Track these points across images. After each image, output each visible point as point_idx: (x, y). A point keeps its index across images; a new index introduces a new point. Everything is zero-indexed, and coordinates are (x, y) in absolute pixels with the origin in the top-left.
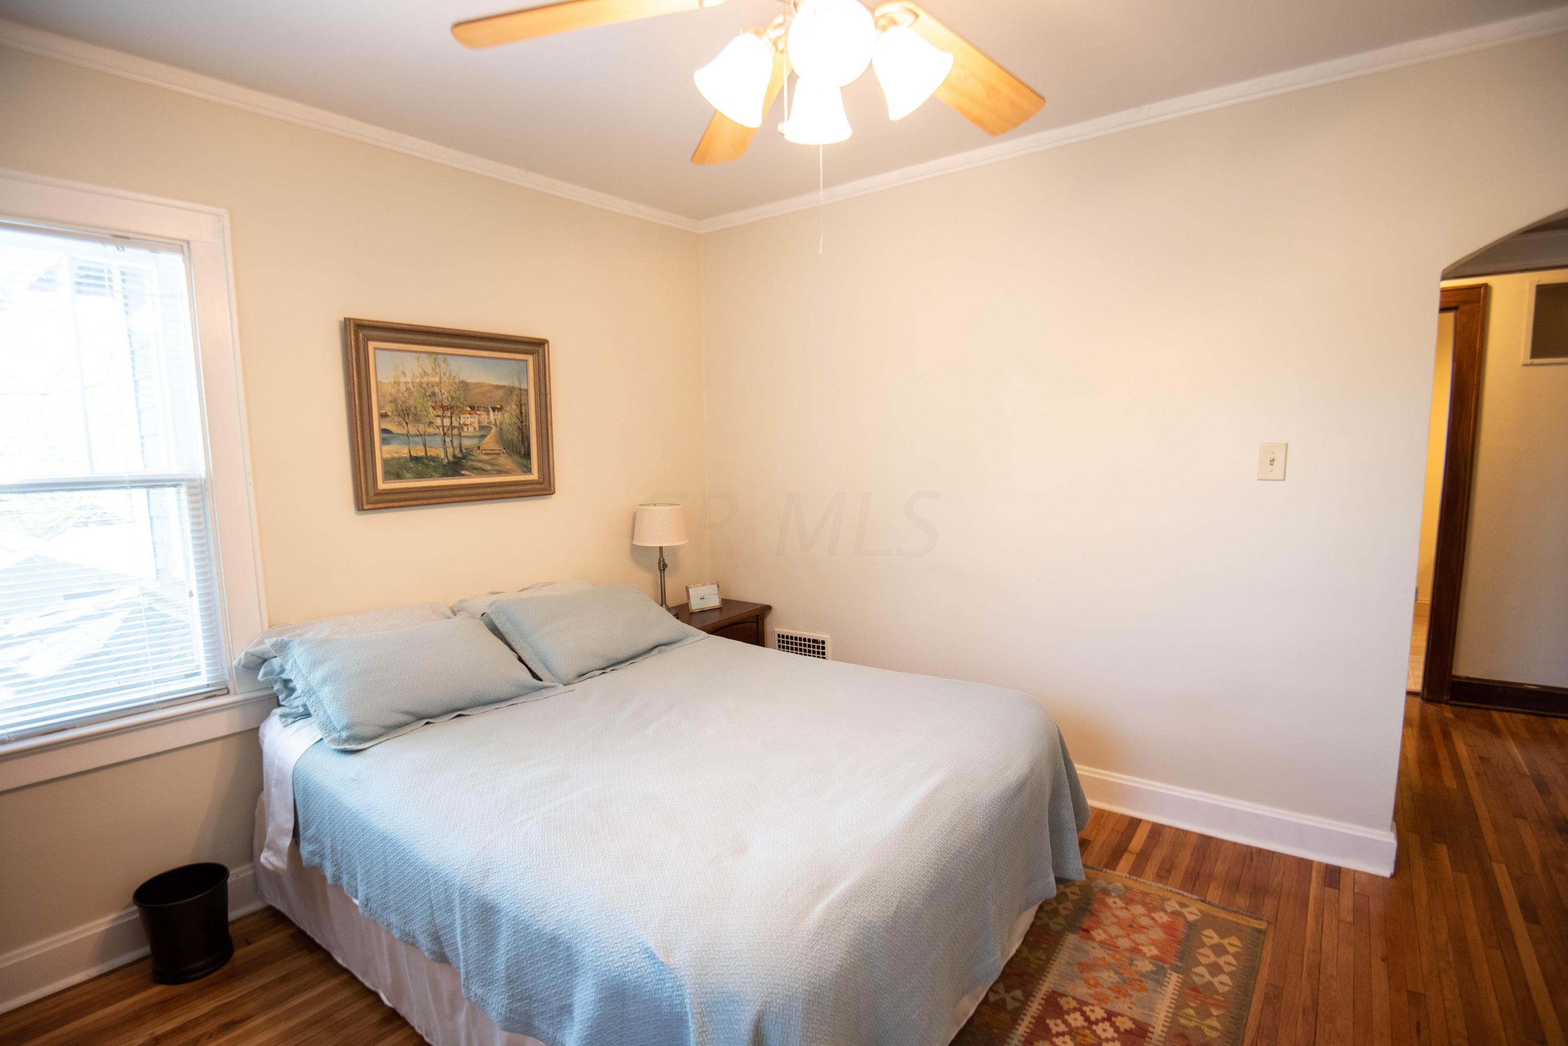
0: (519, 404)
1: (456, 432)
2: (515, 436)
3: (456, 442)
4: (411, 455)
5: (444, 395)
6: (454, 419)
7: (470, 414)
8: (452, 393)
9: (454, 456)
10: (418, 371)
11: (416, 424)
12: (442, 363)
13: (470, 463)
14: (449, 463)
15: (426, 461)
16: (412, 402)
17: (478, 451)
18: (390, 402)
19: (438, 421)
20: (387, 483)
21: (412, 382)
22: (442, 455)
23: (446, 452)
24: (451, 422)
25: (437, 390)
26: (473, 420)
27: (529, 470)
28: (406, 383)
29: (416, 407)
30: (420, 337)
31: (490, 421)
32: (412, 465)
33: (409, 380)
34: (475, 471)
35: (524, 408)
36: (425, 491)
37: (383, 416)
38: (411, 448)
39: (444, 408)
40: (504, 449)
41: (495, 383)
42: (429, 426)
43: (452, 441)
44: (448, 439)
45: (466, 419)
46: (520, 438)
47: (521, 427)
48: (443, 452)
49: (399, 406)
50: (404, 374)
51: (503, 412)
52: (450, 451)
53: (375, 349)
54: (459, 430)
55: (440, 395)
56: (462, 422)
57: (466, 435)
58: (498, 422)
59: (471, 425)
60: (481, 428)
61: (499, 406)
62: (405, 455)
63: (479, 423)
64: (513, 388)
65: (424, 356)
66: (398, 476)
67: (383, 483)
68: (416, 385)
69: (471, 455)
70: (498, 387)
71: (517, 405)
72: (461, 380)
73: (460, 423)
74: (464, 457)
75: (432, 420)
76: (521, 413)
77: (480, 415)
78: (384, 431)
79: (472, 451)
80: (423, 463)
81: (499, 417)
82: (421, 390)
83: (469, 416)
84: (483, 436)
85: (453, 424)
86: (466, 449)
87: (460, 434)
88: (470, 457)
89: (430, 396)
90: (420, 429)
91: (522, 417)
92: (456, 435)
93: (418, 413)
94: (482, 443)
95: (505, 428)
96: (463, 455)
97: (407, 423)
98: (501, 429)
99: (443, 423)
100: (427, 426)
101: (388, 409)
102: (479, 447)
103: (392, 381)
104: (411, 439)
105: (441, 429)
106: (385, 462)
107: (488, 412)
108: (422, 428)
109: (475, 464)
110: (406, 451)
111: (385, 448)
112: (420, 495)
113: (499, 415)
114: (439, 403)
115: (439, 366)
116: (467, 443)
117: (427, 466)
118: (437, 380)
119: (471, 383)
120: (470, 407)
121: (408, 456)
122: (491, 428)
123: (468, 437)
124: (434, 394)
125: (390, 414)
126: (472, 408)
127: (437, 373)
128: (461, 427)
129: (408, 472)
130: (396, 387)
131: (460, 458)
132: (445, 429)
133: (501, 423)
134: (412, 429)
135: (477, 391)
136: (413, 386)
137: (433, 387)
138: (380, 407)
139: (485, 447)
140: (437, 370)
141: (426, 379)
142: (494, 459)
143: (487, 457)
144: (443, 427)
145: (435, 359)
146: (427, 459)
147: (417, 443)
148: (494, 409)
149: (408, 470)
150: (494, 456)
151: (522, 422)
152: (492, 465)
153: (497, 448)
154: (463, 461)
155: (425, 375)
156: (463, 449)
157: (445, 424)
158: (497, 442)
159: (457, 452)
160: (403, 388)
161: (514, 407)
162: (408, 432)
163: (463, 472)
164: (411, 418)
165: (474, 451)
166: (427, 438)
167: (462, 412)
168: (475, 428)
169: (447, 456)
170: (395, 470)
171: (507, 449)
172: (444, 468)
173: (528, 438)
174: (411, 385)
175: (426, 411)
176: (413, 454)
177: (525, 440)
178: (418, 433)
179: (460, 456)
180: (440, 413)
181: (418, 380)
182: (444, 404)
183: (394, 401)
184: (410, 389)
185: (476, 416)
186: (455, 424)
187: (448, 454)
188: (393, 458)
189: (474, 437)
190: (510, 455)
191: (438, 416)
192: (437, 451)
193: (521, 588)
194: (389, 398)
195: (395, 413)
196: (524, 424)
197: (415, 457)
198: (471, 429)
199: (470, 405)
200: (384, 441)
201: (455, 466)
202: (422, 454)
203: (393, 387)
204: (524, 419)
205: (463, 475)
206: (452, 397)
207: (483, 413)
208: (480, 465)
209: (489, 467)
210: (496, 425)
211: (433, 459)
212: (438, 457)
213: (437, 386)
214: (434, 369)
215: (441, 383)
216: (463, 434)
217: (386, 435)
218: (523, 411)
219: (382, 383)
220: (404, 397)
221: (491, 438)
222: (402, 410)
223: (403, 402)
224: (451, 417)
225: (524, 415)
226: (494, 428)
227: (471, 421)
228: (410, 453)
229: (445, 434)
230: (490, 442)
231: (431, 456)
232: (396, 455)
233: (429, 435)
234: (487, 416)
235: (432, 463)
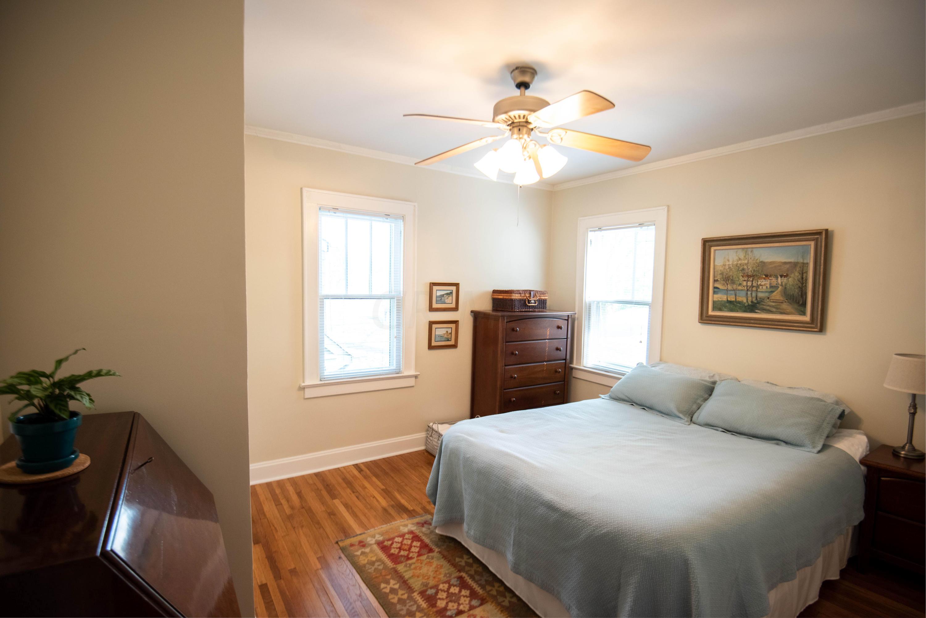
0: (801, 273)
1: (754, 289)
2: (796, 292)
3: (754, 294)
4: (727, 300)
5: (750, 270)
6: (754, 282)
7: (764, 279)
8: (755, 268)
9: (752, 302)
10: (736, 258)
11: (732, 285)
12: (750, 252)
13: (761, 306)
14: (748, 305)
15: (735, 303)
16: (731, 274)
17: (767, 300)
18: (720, 274)
19: (745, 283)
20: (713, 312)
21: (732, 264)
22: (745, 301)
23: (747, 300)
24: (752, 284)
25: (745, 267)
26: (766, 282)
27: (804, 313)
28: (729, 265)
29: (733, 276)
30: (737, 242)
31: (778, 283)
32: (727, 305)
33: (731, 263)
34: (764, 311)
35: (805, 275)
36: (731, 318)
37: (715, 281)
38: (728, 296)
39: (748, 276)
40: (787, 300)
41: (783, 261)
42: (739, 286)
43: (751, 294)
44: (749, 293)
45: (762, 282)
46: (800, 293)
47: (801, 287)
48: (746, 299)
49: (724, 276)
50: (728, 260)
51: (788, 277)
52: (750, 299)
53: (715, 250)
54: (756, 288)
55: (747, 269)
56: (759, 284)
57: (761, 290)
58: (784, 284)
59: (764, 285)
60: (771, 287)
61: (785, 274)
62: (724, 300)
63: (770, 284)
64: (798, 263)
65: (740, 250)
66: (720, 310)
67: (712, 312)
68: (734, 265)
69: (763, 302)
70: (785, 263)
71: (800, 273)
72: (761, 260)
73: (757, 284)
74: (758, 303)
75: (741, 283)
76: (802, 278)
77: (771, 279)
78: (715, 288)
79: (764, 300)
80: (734, 304)
81: (785, 281)
82: (736, 267)
83: (764, 280)
84: (772, 292)
85: (753, 285)
86: (760, 298)
87: (757, 290)
88: (762, 303)
89: (741, 270)
90: (734, 287)
91: (803, 281)
92: (754, 291)
93: (734, 279)
94: (771, 295)
95: (788, 287)
96: (758, 302)
97: (727, 284)
98: (785, 288)
99: (747, 284)
100: (737, 285)
101: (718, 277)
102: (768, 298)
103: (722, 264)
104: (729, 292)
105: (746, 287)
106: (714, 302)
107: (777, 278)
108: (735, 286)
109: (765, 307)
110: (725, 297)
111: (715, 296)
112: (728, 320)
113: (785, 280)
114: (746, 274)
115: (748, 255)
116: (760, 295)
117: (736, 306)
118: (746, 262)
119: (767, 262)
120: (765, 275)
121: (726, 300)
122: (779, 287)
123: (762, 292)
124: (743, 269)
125: (719, 280)
126: (766, 276)
127: (746, 259)
128: (758, 286)
129: (725, 308)
130: (724, 267)
131: (756, 303)
132: (748, 287)
133: (786, 284)
134: (730, 287)
135: (770, 266)
136: (733, 266)
137: (743, 265)
138: (714, 277)
139: (773, 298)
140: (747, 256)
141: (740, 262)
142: (778, 305)
143: (773, 304)
144: (747, 286)
145: (746, 252)
146: (736, 302)
147: (732, 294)
148: (781, 276)
149: (725, 307)
150: (779, 303)
151: (802, 284)
152: (777, 308)
153: (782, 299)
154: (757, 305)
155: (739, 260)
156: (758, 298)
157: (748, 285)
158: (782, 296)
159: (754, 300)
160: (727, 267)
161: (797, 274)
162: (727, 289)
163: (756, 311)
164: (730, 282)
165: (765, 300)
166: (737, 291)
167: (760, 278)
168: (767, 287)
169: (748, 302)
170: (718, 306)
171: (789, 300)
172: (745, 308)
173: (806, 294)
174: (731, 266)
175: (738, 278)
176: (729, 299)
177: (803, 294)
178: (732, 289)
179: (755, 302)
180: (746, 279)
181: (735, 263)
182: (749, 274)
183: (722, 274)
184: (731, 268)
185: (769, 280)
186: (755, 284)
187: (748, 301)
188: (719, 301)
189: (766, 292)
190: (791, 304)
191: (745, 281)
192: (742, 298)
193: (790, 386)
194: (720, 272)
195: (722, 279)
196: (804, 285)
197: (729, 301)
198: (764, 287)
199: (765, 274)
200: (714, 293)
201: (752, 308)
202: (733, 299)
203: (722, 267)
204: (804, 282)
205: (756, 312)
206: (754, 270)
207: (774, 279)
208: (768, 308)
209: (774, 310)
210: (782, 285)
211: (739, 302)
212: (742, 302)
213: (746, 265)
214: (745, 257)
215: (748, 263)
216: (759, 290)
217: (716, 290)
218: (804, 277)
219: (717, 265)
220: (727, 271)
221: (777, 293)
222: (726, 278)
223: (726, 274)
224: (752, 281)
225: (804, 279)
226: (780, 287)
227: (765, 283)
228: (727, 299)
229: (748, 290)
230: (777, 295)
231: (738, 301)
232: (720, 300)
233: (738, 290)
234: (776, 281)
235: (738, 305)
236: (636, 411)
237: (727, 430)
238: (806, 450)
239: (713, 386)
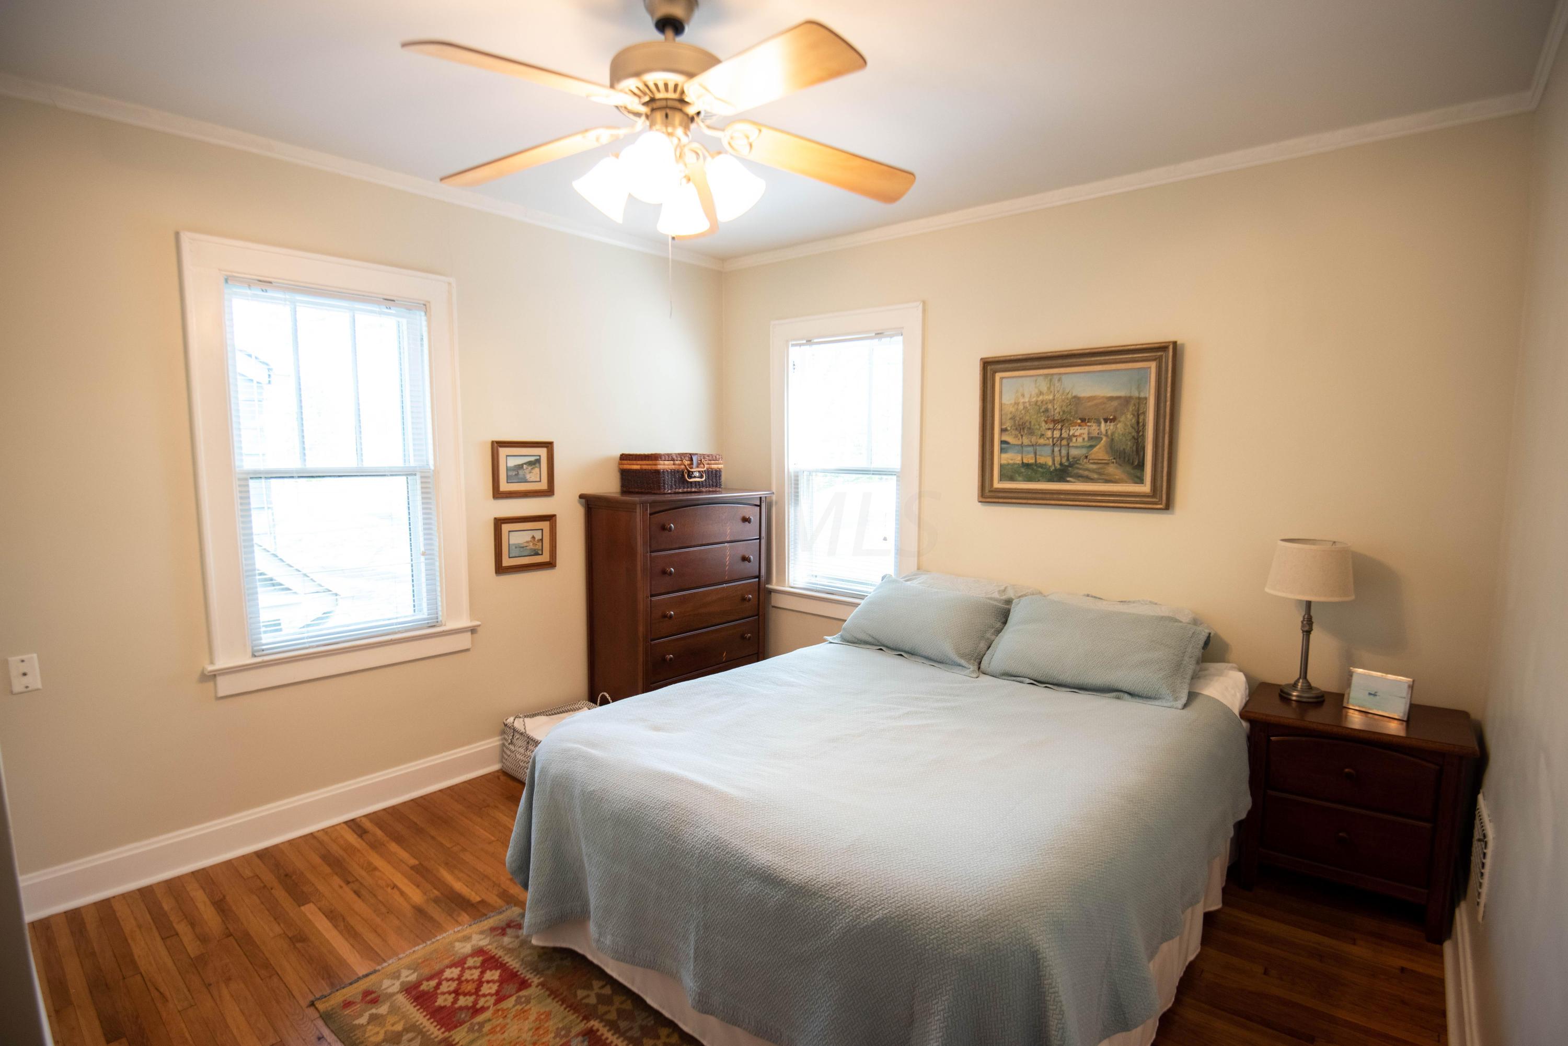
0: (1136, 414)
1: (1064, 442)
2: (1129, 445)
3: (1064, 452)
4: (1023, 462)
5: (1056, 411)
6: (1063, 431)
7: (1080, 426)
8: (1064, 408)
9: (1061, 464)
10: (1035, 391)
11: (1029, 436)
12: (1056, 382)
13: (1076, 471)
14: (1056, 470)
15: (1035, 467)
16: (1027, 418)
17: (1085, 460)
18: (1011, 419)
19: (1049, 433)
20: (1001, 483)
21: (1029, 401)
22: (1050, 463)
23: (1054, 461)
24: (1061, 434)
25: (1050, 406)
26: (1082, 431)
27: (1140, 480)
28: (1024, 403)
29: (1030, 422)
30: (1036, 363)
31: (1101, 432)
32: (1023, 470)
33: (1027, 400)
34: (1080, 479)
35: (1141, 418)
36: (1029, 492)
37: (1003, 430)
38: (1024, 456)
39: (1055, 422)
40: (1114, 459)
41: (1109, 395)
42: (1040, 438)
43: (1060, 450)
44: (1056, 449)
45: (1076, 431)
46: (1134, 448)
47: (1136, 437)
48: (1051, 459)
49: (1017, 422)
50: (1023, 395)
51: (1115, 423)
52: (1057, 459)
53: (1002, 378)
54: (1067, 441)
55: (1052, 410)
56: (1071, 433)
57: (1074, 445)
58: (1109, 433)
59: (1080, 435)
60: (1091, 438)
61: (1111, 417)
62: (1018, 462)
63: (1088, 434)
64: (1130, 397)
65: (1041, 378)
66: (1012, 479)
67: (998, 483)
68: (1032, 403)
69: (1078, 464)
70: (1112, 399)
71: (1134, 415)
72: (1073, 395)
73: (1069, 435)
74: (1071, 465)
75: (1043, 433)
76: (1138, 423)
77: (1090, 426)
78: (1003, 442)
79: (1079, 460)
80: (1033, 469)
81: (1112, 427)
82: (1036, 407)
83: (1079, 428)
84: (1092, 447)
85: (1062, 436)
86: (1074, 458)
87: (1069, 444)
88: (1077, 465)
89: (1043, 412)
90: (1033, 440)
91: (1139, 427)
92: (1064, 445)
93: (1032, 427)
94: (1090, 453)
95: (1116, 438)
96: (1070, 463)
97: (1022, 436)
98: (1112, 440)
99: (1053, 435)
100: (1038, 437)
101: (1008, 425)
102: (1086, 457)
103: (1013, 402)
104: (1025, 449)
105: (1051, 440)
106: (1002, 467)
107: (1099, 424)
108: (1034, 439)
109: (1081, 472)
110: (1019, 458)
111: (1003, 456)
112: (1024, 495)
113: (1111, 426)
114: (1051, 418)
115: (1054, 385)
116: (1074, 452)
117: (1036, 472)
118: (1051, 397)
119: (1084, 397)
120: (1080, 419)
121: (1021, 462)
122: (1102, 439)
123: (1077, 447)
124: (1047, 410)
125: (1009, 428)
126: (1083, 420)
127: (1051, 392)
128: (1070, 438)
129: (1019, 475)
130: (1016, 407)
131: (1066, 466)
132: (1055, 440)
133: (1113, 434)
134: (1026, 441)
135: (1090, 404)
136: (1030, 405)
137: (1046, 403)
138: (1001, 423)
139: (1093, 456)
140: (1052, 389)
141: (1041, 398)
142: (1101, 468)
143: (1094, 467)
144: (1053, 439)
145: (1051, 380)
146: (1036, 465)
147: (1028, 453)
148: (1106, 420)
149: (1020, 473)
150: (1103, 465)
151: (1138, 432)
152: (1100, 474)
153: (1106, 457)
154: (1070, 469)
155: (1040, 394)
156: (1070, 458)
157: (1055, 436)
158: (1107, 452)
159: (1064, 460)
160: (1021, 407)
161: (1129, 416)
162: (1022, 443)
163: (1068, 479)
164: (1026, 431)
165: (1081, 460)
166: (1038, 448)
167: (1073, 424)
168: (1084, 439)
169: (1054, 464)
170: (1008, 473)
171: (1118, 460)
172: (1051, 474)
173: (1144, 448)
174: (1027, 405)
175: (1039, 425)
176: (1025, 461)
177: (1140, 449)
178: (1030, 444)
179: (1066, 464)
180: (1051, 426)
181: (1034, 399)
182: (1056, 418)
183: (1013, 418)
184: (1027, 408)
185: (1087, 428)
186: (1065, 435)
187: (1056, 462)
188: (1008, 464)
189: (1082, 447)
190: (1120, 465)
191: (1049, 429)
192: (1045, 459)
193: (1121, 600)
194: (1009, 416)
195: (1013, 428)
196: (1141, 434)
197: (1026, 463)
198: (1080, 440)
199: (1081, 417)
200: (1002, 450)
201: (1061, 474)
202: (1032, 461)
203: (1013, 407)
204: (1141, 428)
205: (1068, 481)
206: (1064, 412)
207: (1094, 424)
208: (1086, 473)
209: (1096, 476)
210: (1106, 435)
211: (1041, 466)
212: (1046, 464)
213: (1050, 403)
214: (1049, 388)
215: (1054, 399)
216: (1071, 444)
217: (1004, 446)
218: (1141, 420)
219: (1005, 404)
220: (1022, 414)
221: (1100, 448)
222: (1019, 425)
223: (1020, 419)
224: (1061, 430)
225: (1141, 424)
226: (1104, 439)
227: (1080, 433)
228: (1022, 460)
229: (1054, 445)
230: (1100, 452)
231: (1040, 463)
232: (1011, 462)
233: (1040, 445)
234: (1098, 428)
235: (1040, 469)
236: (888, 661)
237: (1037, 682)
238: (1165, 704)
239: (1007, 607)
